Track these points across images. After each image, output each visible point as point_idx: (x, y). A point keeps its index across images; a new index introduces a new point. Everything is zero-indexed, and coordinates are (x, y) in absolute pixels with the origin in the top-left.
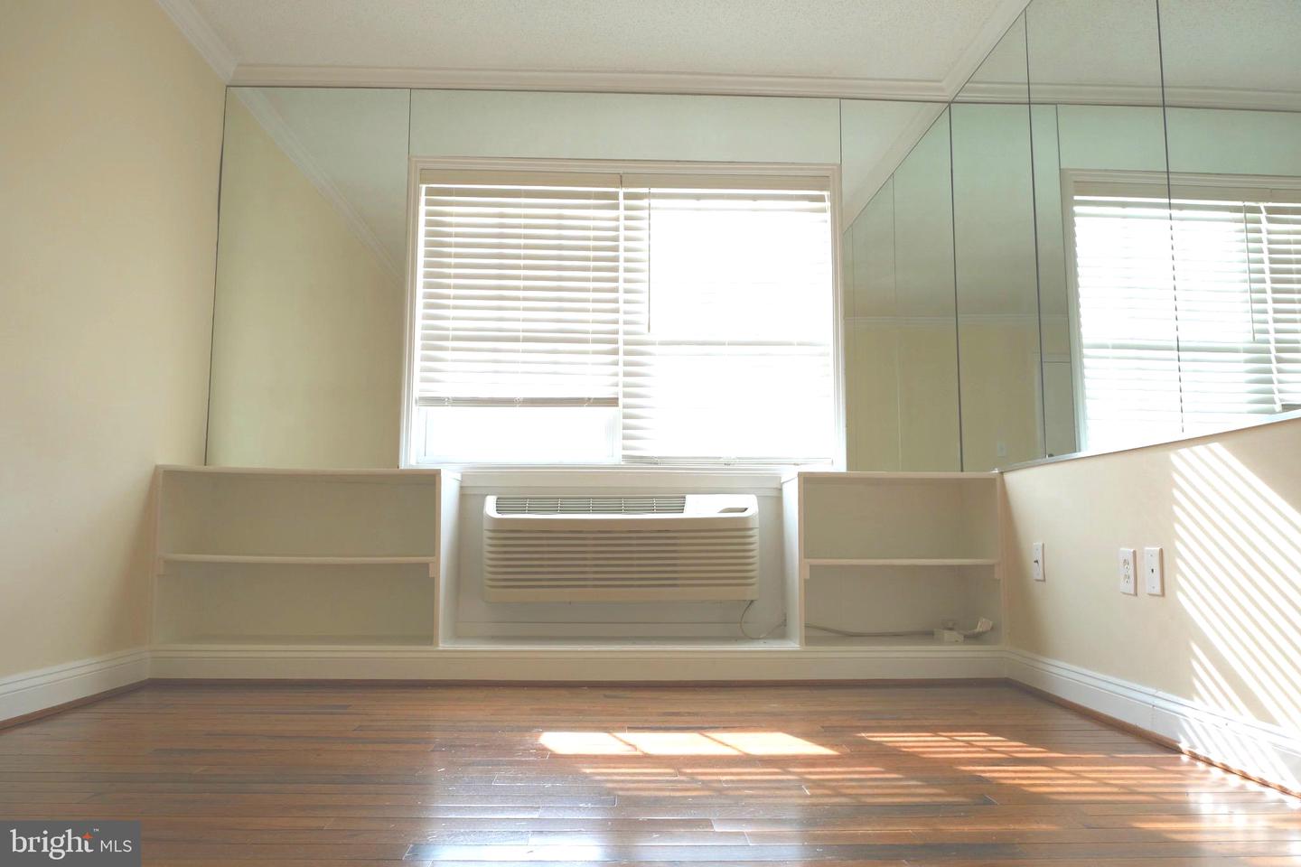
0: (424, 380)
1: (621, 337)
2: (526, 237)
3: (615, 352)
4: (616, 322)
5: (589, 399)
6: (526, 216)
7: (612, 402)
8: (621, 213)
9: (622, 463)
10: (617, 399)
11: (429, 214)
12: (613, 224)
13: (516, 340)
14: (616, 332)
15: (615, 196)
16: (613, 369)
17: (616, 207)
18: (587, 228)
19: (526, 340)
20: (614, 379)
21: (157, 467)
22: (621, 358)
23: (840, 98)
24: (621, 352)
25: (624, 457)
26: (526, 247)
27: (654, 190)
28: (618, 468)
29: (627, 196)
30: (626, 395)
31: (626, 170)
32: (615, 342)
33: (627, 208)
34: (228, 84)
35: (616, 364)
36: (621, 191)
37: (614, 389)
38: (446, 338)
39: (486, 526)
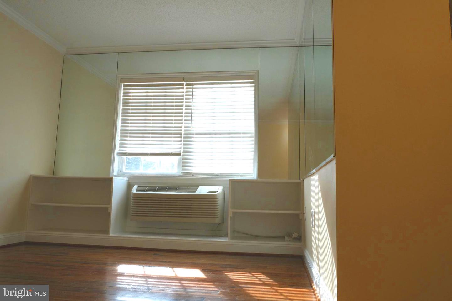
0: (120, 147)
1: (183, 132)
2: (154, 99)
3: (181, 137)
4: (181, 127)
5: (171, 153)
6: (154, 93)
7: (179, 154)
8: (185, 90)
9: (182, 175)
10: (181, 153)
11: (124, 93)
12: (182, 94)
13: (149, 133)
14: (181, 131)
15: (183, 85)
16: (180, 143)
17: (183, 88)
18: (173, 96)
19: (153, 133)
20: (180, 146)
21: (31, 176)
22: (183, 139)
23: (259, 47)
24: (183, 137)
25: (182, 173)
26: (154, 103)
27: (195, 82)
28: (180, 177)
29: (187, 85)
30: (184, 152)
31: (185, 76)
32: (181, 134)
33: (186, 89)
34: (64, 54)
35: (181, 141)
36: (185, 83)
37: (180, 150)
38: (127, 133)
39: (132, 195)
